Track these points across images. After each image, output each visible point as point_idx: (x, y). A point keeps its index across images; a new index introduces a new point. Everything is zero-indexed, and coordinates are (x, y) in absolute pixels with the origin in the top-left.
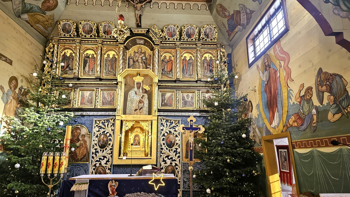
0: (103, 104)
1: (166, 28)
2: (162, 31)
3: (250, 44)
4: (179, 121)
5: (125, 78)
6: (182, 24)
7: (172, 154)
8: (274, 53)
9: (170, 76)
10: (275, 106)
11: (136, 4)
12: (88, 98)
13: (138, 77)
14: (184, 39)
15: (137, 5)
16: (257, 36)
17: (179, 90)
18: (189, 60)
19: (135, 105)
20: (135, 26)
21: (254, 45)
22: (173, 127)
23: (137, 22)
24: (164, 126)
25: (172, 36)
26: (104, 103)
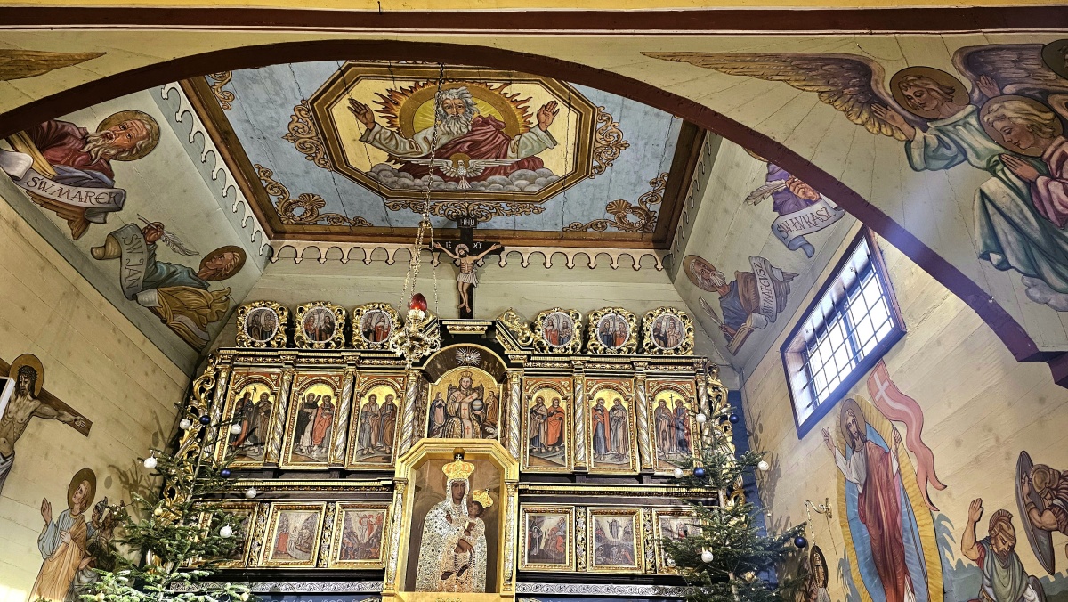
0: (345, 553)
1: (543, 318)
2: (533, 327)
3: (794, 366)
5: (417, 467)
6: (587, 308)
8: (873, 396)
9: (557, 460)
10: (900, 569)
11: (461, 256)
12: (300, 534)
13: (459, 463)
14: (596, 349)
15: (463, 260)
16: (812, 342)
17: (586, 506)
18: (613, 409)
19: (444, 558)
20: (454, 314)
21: (807, 368)
23: (462, 302)
25: (561, 341)
26: (346, 551)
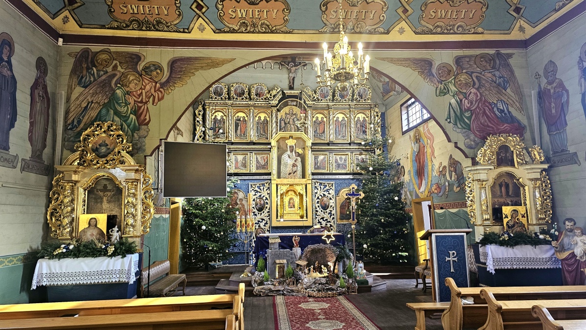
0: (257, 168)
2: (315, 93)
3: (404, 112)
4: (332, 184)
5: (278, 142)
7: (326, 216)
12: (242, 162)
13: (291, 140)
15: (292, 68)
16: (410, 105)
17: (332, 153)
18: (342, 121)
19: (289, 169)
21: (408, 113)
22: (327, 190)
23: (290, 83)
24: (318, 189)
25: (325, 97)
